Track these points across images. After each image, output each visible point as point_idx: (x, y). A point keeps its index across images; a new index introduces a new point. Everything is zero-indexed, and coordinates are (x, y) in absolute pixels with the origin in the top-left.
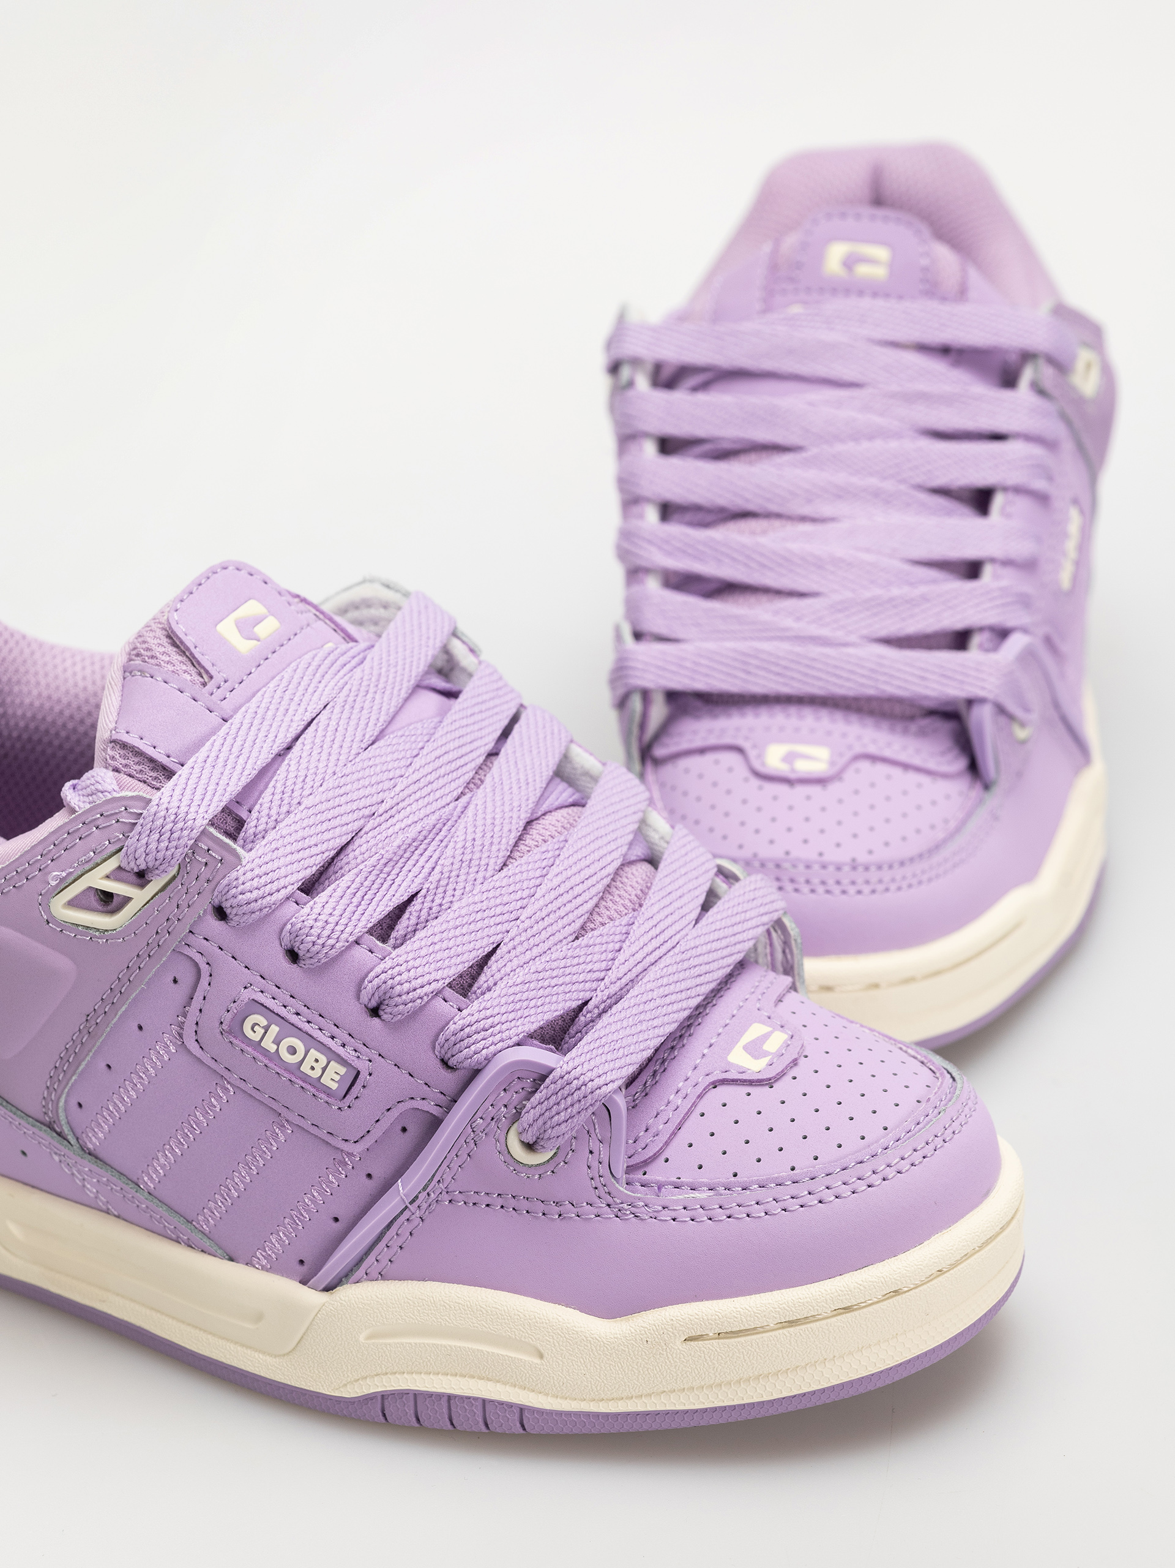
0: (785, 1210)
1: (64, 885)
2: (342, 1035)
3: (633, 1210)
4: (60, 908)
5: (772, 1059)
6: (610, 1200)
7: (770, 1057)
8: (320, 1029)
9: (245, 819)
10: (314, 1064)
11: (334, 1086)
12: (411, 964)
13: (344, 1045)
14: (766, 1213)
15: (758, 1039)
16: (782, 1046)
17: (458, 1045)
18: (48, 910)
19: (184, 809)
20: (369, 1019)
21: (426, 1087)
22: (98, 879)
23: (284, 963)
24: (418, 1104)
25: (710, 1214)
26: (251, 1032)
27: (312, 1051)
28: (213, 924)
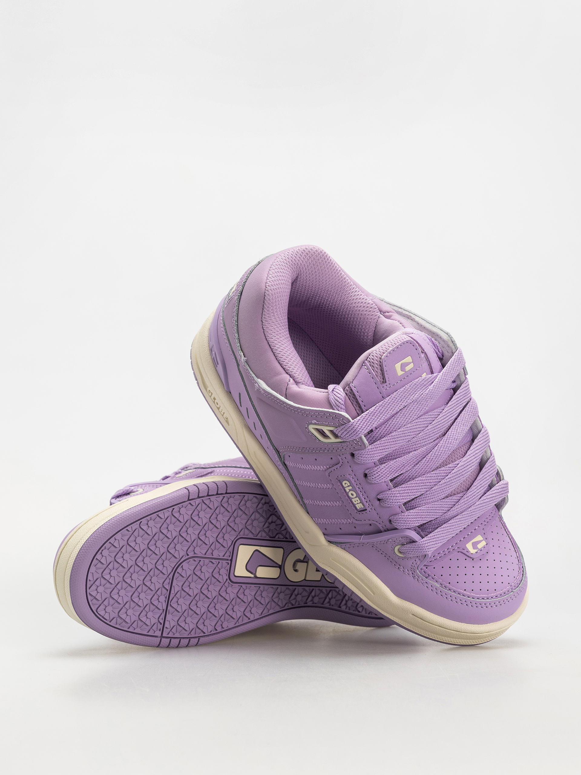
0: (456, 602)
1: (315, 424)
2: (367, 500)
3: (418, 578)
4: (311, 428)
5: (478, 551)
6: (413, 573)
7: (477, 550)
8: (363, 495)
9: (373, 430)
10: (356, 501)
11: (358, 508)
12: (396, 495)
13: (366, 502)
14: (451, 600)
15: (477, 541)
16: (482, 547)
17: (396, 521)
18: (308, 426)
19: (358, 429)
20: (377, 501)
21: (382, 522)
22: (326, 429)
23: (362, 476)
24: (377, 524)
25: (437, 592)
26: (344, 484)
27: (358, 498)
28: (349, 457)
